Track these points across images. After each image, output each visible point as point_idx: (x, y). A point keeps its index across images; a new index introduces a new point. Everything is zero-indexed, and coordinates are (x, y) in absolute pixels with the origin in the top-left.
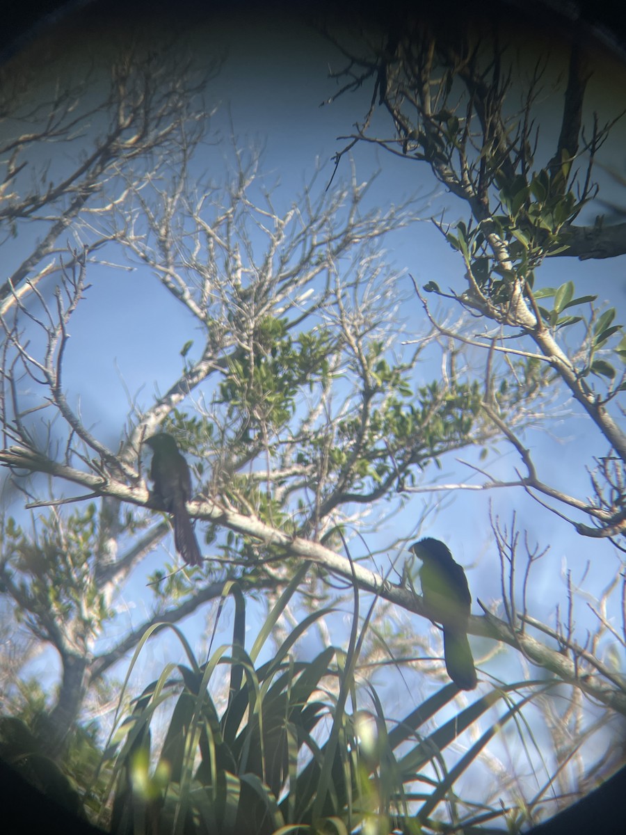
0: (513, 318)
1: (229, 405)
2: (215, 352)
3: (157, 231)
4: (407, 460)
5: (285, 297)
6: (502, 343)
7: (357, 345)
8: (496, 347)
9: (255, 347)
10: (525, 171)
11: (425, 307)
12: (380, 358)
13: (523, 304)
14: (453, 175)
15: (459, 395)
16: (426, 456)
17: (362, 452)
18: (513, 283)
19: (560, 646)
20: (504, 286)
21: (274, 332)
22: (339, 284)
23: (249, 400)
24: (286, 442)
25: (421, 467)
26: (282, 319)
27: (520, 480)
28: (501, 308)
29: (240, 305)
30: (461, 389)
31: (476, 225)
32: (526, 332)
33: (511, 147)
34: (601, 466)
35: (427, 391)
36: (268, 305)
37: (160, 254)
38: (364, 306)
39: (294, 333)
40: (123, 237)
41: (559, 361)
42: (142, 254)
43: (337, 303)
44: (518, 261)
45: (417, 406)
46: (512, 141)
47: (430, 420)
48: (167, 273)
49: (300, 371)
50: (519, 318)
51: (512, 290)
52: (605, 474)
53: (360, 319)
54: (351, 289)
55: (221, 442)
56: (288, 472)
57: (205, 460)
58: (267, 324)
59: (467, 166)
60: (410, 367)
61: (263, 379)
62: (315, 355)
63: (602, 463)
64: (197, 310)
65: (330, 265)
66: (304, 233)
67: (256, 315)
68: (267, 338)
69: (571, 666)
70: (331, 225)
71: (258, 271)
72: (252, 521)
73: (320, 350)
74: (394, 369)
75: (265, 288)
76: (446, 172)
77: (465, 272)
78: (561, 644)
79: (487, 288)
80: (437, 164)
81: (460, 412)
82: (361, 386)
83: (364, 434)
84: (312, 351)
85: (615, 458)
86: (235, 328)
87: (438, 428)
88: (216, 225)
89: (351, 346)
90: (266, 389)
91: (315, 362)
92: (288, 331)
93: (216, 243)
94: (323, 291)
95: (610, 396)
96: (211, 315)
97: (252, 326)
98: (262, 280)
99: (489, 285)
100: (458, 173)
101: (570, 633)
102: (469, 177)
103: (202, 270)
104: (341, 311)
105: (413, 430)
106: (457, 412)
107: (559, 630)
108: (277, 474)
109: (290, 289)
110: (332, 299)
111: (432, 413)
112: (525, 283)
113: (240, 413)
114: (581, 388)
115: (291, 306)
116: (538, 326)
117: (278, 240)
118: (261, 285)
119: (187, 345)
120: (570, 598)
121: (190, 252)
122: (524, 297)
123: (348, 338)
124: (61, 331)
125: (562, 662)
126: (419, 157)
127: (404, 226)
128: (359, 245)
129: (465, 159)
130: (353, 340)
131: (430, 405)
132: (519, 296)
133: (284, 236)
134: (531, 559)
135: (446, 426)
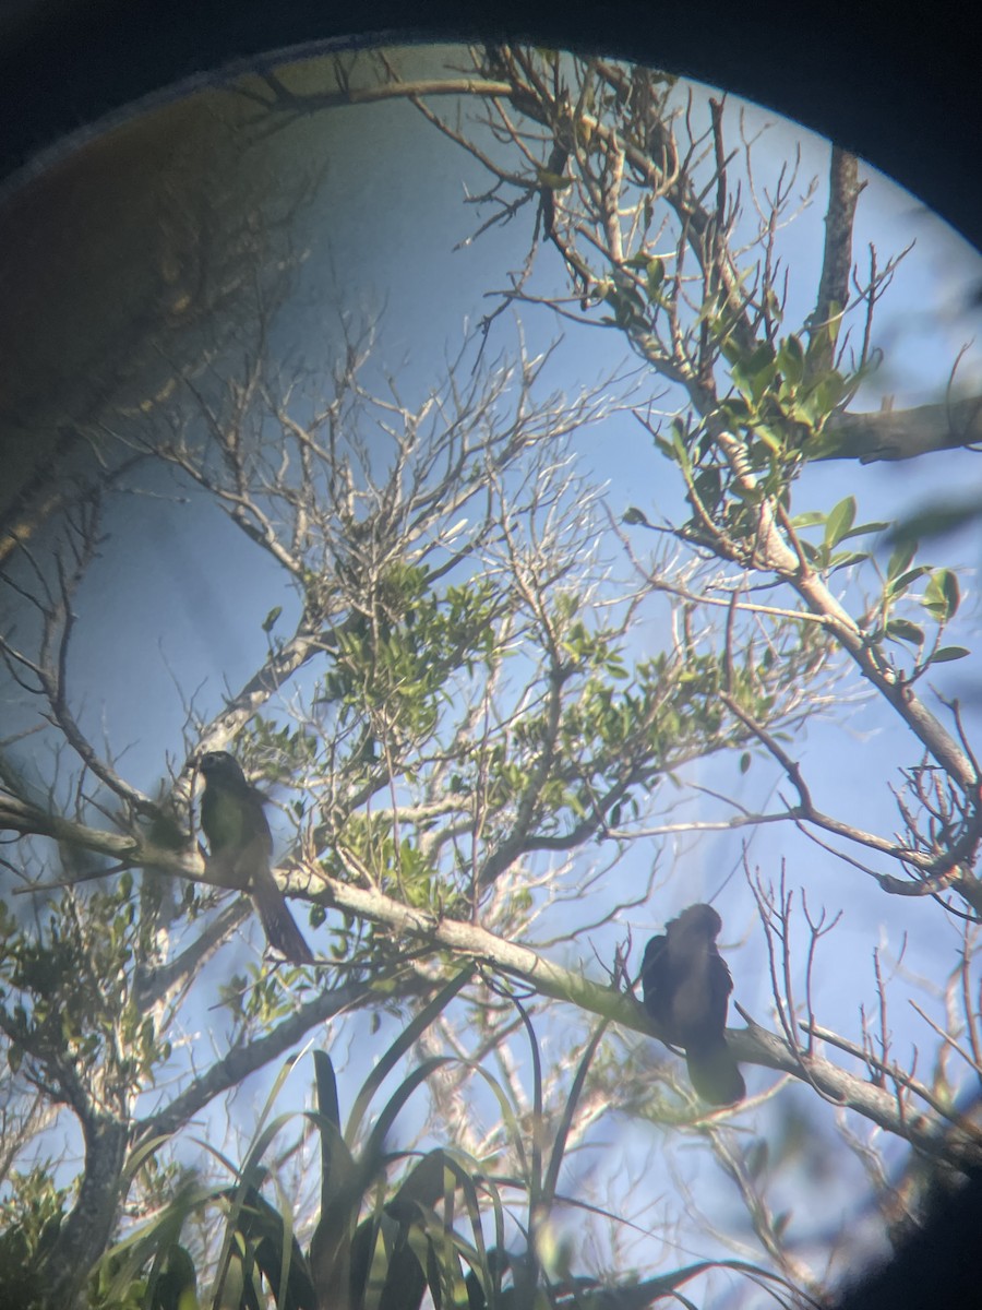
0: (761, 558)
1: (342, 705)
2: (318, 622)
3: (222, 439)
4: (624, 778)
5: (423, 532)
6: (748, 598)
7: (539, 601)
8: (739, 605)
9: (380, 611)
10: (770, 335)
11: (627, 548)
12: (575, 621)
13: (777, 537)
14: (661, 347)
15: (700, 673)
16: (654, 770)
17: (553, 769)
18: (759, 505)
19: (871, 1073)
20: (745, 511)
21: (408, 586)
22: (506, 509)
23: (371, 693)
24: (434, 759)
25: (648, 789)
26: (421, 565)
27: (787, 811)
28: (743, 543)
29: (353, 547)
30: (702, 664)
31: (698, 421)
32: (783, 578)
33: (749, 300)
34: (911, 781)
35: (651, 669)
36: (398, 546)
37: (228, 475)
38: (547, 540)
39: (440, 587)
40: (170, 450)
41: (837, 622)
42: (198, 475)
43: (505, 538)
44: (765, 474)
45: (636, 693)
46: (749, 291)
47: (657, 713)
48: (240, 503)
49: (451, 646)
50: (771, 559)
51: (758, 517)
52: (919, 794)
53: (541, 560)
54: (527, 516)
55: (331, 764)
56: (439, 807)
57: (307, 794)
58: (396, 575)
59: (681, 333)
60: (623, 632)
61: (394, 661)
62: (474, 621)
63: (913, 778)
64: (288, 559)
65: (492, 480)
66: (451, 431)
67: (379, 562)
68: (397, 597)
69: (892, 1104)
70: (492, 420)
71: (380, 493)
72: (373, 897)
73: (481, 611)
74: (598, 636)
75: (392, 519)
76: (649, 344)
77: (686, 493)
78: (873, 1069)
79: (719, 514)
80: (636, 333)
81: (703, 699)
82: (547, 665)
83: (555, 741)
84: (468, 614)
85: (933, 768)
86: (347, 583)
87: (669, 726)
88: (314, 426)
89: (529, 603)
90: (399, 675)
91: (475, 631)
92: (430, 585)
93: (315, 455)
94: (483, 521)
95: (917, 673)
96: (308, 565)
97: (374, 578)
98: (388, 507)
99: (723, 510)
100: (668, 344)
101: (885, 1050)
102: (685, 349)
103: (294, 497)
104: (511, 550)
105: (632, 729)
106: (699, 699)
107: (868, 1047)
108: (421, 810)
109: (431, 520)
110: (497, 532)
111: (661, 703)
112: (778, 504)
113: (359, 717)
114: (874, 662)
115: (434, 545)
116: (801, 570)
117: (410, 445)
118: (387, 515)
119: (272, 613)
120: (880, 994)
121: (274, 469)
122: (778, 525)
123: (524, 591)
124: (63, 608)
125: (877, 1098)
126: (608, 323)
127: (602, 417)
128: (536, 449)
129: (676, 324)
130: (533, 596)
131: (657, 690)
132: (770, 525)
133: (418, 440)
134: (815, 934)
135: (683, 721)
